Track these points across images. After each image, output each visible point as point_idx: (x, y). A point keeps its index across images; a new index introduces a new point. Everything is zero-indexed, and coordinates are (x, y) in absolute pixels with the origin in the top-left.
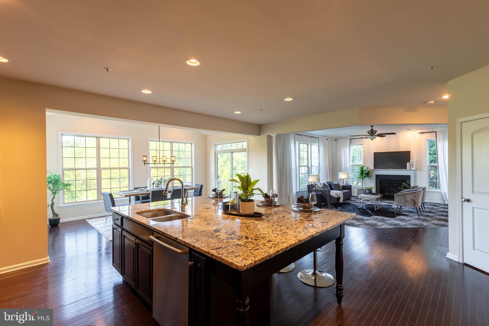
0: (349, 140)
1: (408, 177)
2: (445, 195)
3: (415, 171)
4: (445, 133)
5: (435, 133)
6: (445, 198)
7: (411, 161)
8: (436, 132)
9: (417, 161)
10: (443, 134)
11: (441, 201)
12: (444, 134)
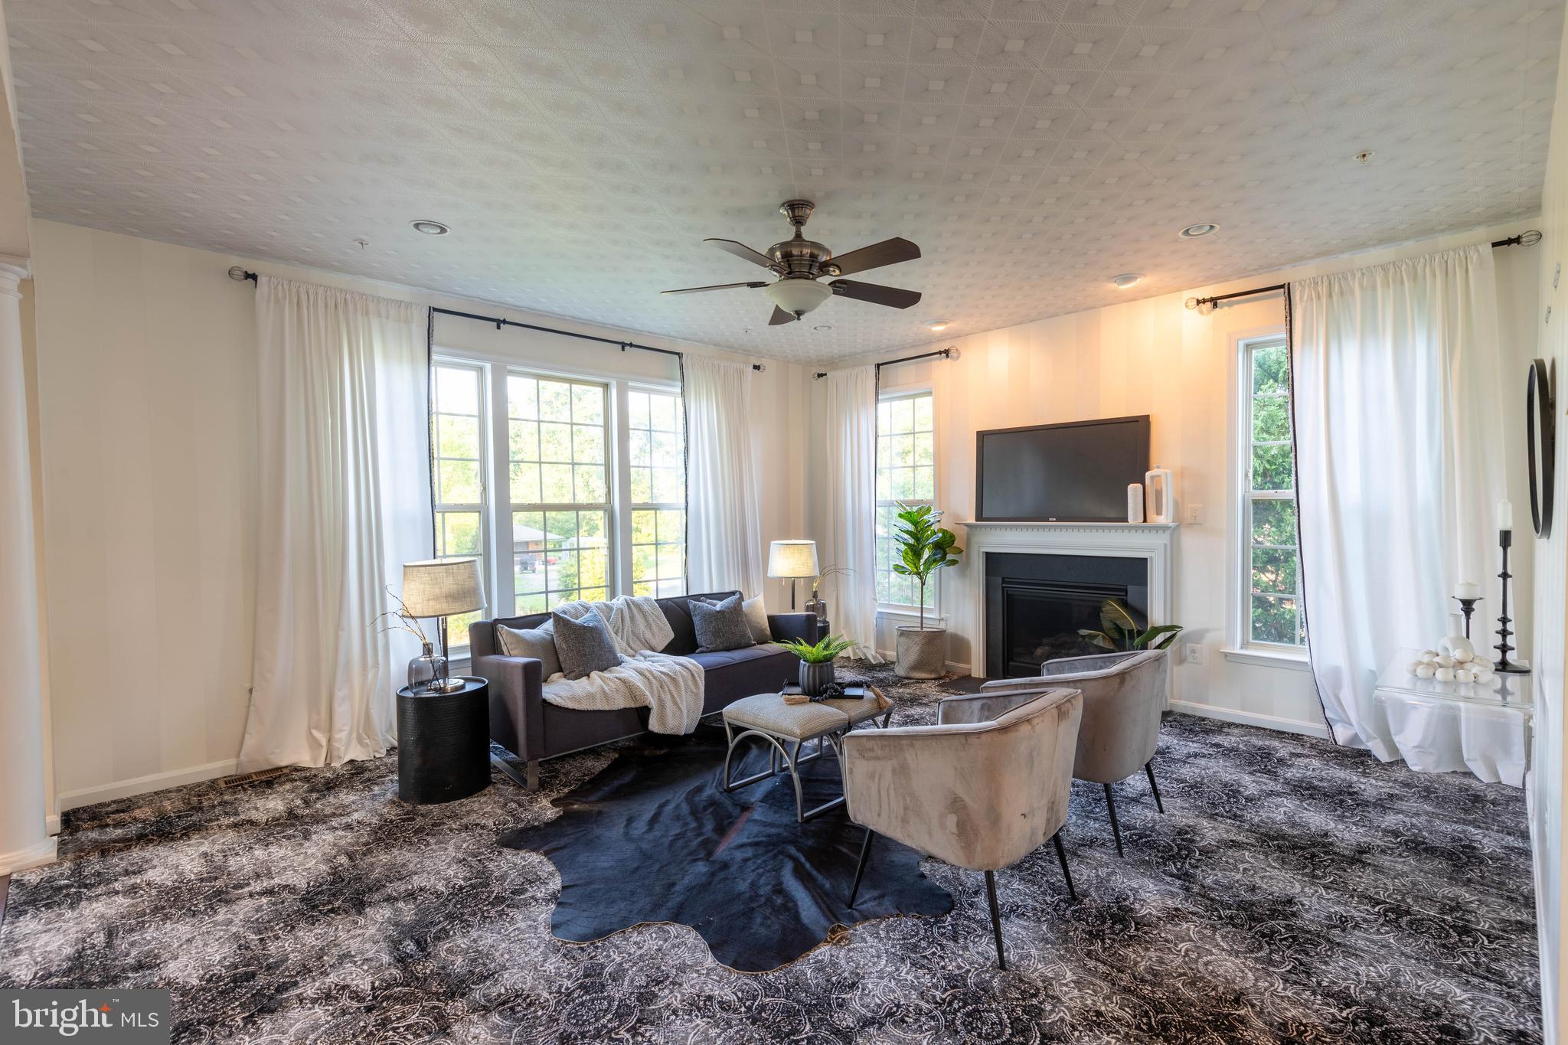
0: (872, 370)
1: (1136, 569)
2: (1337, 686)
3: (1173, 531)
4: (1342, 293)
5: (1280, 301)
6: (1335, 703)
7: (1152, 478)
8: (1286, 288)
9: (1182, 474)
10: (1330, 296)
11: (1311, 720)
12: (1335, 298)
